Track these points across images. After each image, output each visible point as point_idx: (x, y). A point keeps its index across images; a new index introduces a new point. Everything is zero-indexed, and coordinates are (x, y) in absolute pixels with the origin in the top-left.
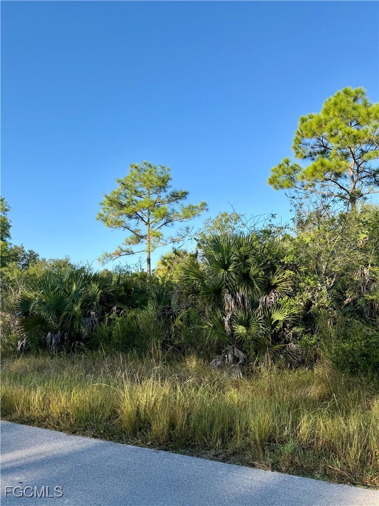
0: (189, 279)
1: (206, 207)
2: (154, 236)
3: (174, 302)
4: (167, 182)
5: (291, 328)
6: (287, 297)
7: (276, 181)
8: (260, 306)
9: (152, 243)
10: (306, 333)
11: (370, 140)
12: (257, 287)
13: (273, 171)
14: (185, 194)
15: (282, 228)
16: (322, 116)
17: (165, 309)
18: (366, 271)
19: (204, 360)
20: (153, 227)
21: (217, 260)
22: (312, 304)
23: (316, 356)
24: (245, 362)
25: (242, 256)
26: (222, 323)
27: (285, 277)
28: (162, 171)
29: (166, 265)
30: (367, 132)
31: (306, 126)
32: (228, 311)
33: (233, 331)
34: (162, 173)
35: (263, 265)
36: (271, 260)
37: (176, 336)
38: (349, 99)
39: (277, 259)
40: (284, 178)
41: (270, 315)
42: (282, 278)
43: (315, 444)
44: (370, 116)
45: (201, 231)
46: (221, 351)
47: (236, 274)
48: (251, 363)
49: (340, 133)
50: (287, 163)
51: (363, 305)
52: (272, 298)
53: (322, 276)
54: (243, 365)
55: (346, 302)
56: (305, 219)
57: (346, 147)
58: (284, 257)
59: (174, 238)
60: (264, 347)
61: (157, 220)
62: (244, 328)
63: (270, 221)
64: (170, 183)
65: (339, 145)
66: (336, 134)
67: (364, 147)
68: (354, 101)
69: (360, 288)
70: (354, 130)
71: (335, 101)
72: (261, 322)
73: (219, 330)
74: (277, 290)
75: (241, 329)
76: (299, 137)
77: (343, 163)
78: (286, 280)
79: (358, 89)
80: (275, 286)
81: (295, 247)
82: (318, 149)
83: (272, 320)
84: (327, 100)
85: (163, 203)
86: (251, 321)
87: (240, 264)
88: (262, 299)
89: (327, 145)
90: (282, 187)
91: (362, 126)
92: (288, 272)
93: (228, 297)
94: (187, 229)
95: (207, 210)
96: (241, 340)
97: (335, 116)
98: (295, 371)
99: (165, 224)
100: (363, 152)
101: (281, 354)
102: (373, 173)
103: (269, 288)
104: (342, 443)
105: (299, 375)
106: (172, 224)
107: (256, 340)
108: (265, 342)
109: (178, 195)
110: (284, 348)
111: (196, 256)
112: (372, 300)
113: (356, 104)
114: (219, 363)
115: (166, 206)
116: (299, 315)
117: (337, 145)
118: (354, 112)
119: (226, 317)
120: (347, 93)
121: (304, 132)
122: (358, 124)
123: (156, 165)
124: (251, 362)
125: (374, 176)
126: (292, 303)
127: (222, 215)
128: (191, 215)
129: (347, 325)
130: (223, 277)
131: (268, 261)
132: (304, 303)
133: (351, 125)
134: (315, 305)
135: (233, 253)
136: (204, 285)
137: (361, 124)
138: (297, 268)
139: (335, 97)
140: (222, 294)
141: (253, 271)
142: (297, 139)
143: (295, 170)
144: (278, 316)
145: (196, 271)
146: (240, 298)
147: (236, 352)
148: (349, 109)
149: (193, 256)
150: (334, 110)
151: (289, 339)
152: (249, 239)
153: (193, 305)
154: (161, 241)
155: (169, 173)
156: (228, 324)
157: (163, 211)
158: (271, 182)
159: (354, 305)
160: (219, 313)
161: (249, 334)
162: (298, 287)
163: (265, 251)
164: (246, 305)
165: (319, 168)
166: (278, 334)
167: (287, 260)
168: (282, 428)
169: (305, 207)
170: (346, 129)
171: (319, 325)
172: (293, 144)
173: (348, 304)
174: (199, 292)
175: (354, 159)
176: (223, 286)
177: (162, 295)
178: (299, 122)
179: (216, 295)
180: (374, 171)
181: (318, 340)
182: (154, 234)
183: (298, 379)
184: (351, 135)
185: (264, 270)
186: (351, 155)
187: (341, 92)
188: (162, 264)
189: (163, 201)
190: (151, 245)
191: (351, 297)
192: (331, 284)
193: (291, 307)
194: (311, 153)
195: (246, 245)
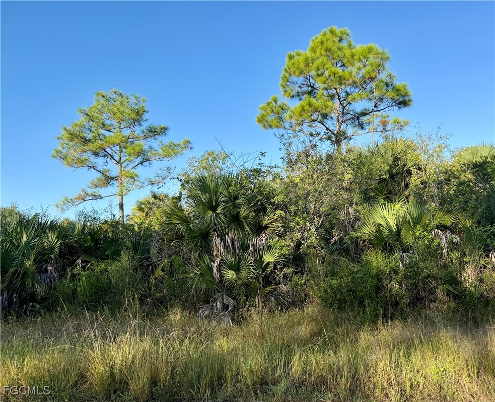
0: (171, 223)
1: (190, 145)
2: (127, 177)
3: (154, 251)
4: (142, 115)
5: (281, 269)
6: (277, 238)
7: (265, 120)
8: (251, 249)
9: (125, 185)
10: (296, 273)
11: (354, 82)
12: (248, 229)
13: (261, 109)
14: (164, 130)
15: (272, 167)
16: (309, 54)
17: (143, 259)
18: (351, 210)
19: (190, 312)
20: (125, 167)
21: (204, 201)
22: (301, 243)
23: (305, 295)
24: (234, 309)
25: (231, 196)
26: (211, 269)
27: (276, 218)
28: (136, 102)
29: (143, 211)
30: (351, 73)
31: (293, 64)
32: (217, 256)
33: (222, 277)
34: (136, 104)
35: (254, 206)
36: (261, 200)
37: (156, 289)
38: (335, 39)
39: (267, 199)
40: (273, 118)
41: (261, 257)
42: (273, 218)
43: (307, 380)
44: (354, 57)
45: (185, 171)
46: (209, 301)
47: (225, 216)
48: (241, 310)
49: (327, 74)
50: (276, 102)
51: (349, 242)
52: (262, 240)
53: (311, 216)
54: (233, 312)
55: (333, 241)
56: (294, 158)
57: (332, 88)
58: (274, 197)
59: (153, 180)
60: (255, 291)
61: (131, 158)
62: (233, 272)
63: (260, 159)
64: (145, 116)
65: (325, 86)
66: (323, 74)
67: (348, 89)
68: (339, 41)
69: (346, 226)
70: (339, 70)
71: (322, 40)
72: (252, 266)
73: (207, 278)
74: (268, 231)
75: (230, 275)
76: (287, 75)
77: (329, 103)
78: (276, 220)
79: (343, 29)
80: (266, 227)
81: (285, 186)
82: (305, 89)
83: (263, 262)
84: (314, 38)
85: (137, 138)
86: (242, 265)
87: (229, 205)
88: (253, 242)
89: (314, 85)
90: (271, 126)
91: (347, 67)
92: (278, 212)
93: (216, 241)
94: (169, 169)
95: (191, 148)
96: (231, 286)
97: (321, 55)
98: (286, 312)
99: (141, 163)
100: (348, 94)
101: (272, 296)
102: (357, 115)
103: (259, 229)
104: (333, 377)
105: (289, 316)
106: (150, 164)
107: (246, 285)
108: (255, 285)
109: (156, 130)
110: (275, 290)
111: (179, 198)
112: (357, 238)
113: (341, 45)
114: (207, 313)
115: (142, 142)
116: (290, 255)
117: (323, 85)
118: (339, 53)
119: (214, 262)
120: (332, 32)
121: (292, 70)
122: (343, 65)
123: (128, 95)
124: (241, 308)
125: (358, 118)
126: (282, 244)
127: (209, 154)
128: (172, 153)
129: (334, 262)
130: (211, 220)
131: (258, 201)
132: (294, 243)
133: (336, 65)
134: (304, 245)
135: (221, 193)
136: (189, 230)
137: (346, 65)
138: (287, 208)
139: (321, 35)
140: (210, 238)
141: (243, 212)
142: (285, 77)
143: (283, 109)
144: (269, 258)
145: (179, 214)
146: (229, 241)
147: (225, 300)
148: (335, 49)
149: (176, 198)
150: (321, 49)
151: (280, 281)
152: (238, 179)
153: (177, 253)
154: (137, 183)
155: (144, 104)
156: (217, 270)
157: (138, 148)
158: (260, 121)
159: (340, 243)
160: (207, 258)
161: (240, 279)
162: (288, 228)
163: (256, 190)
164: (236, 248)
165: (306, 108)
166: (269, 277)
167: (277, 199)
168: (274, 369)
169: (293, 147)
170: (332, 69)
171: (309, 264)
172: (281, 82)
173: (335, 243)
174: (184, 237)
175: (340, 100)
176: (210, 229)
177: (139, 244)
178: (287, 59)
179: (203, 238)
180: (358, 113)
181: (308, 280)
182: (127, 174)
183: (289, 320)
184: (337, 75)
185: (254, 211)
186: (337, 97)
187: (327, 31)
188: (139, 210)
189: (138, 136)
190: (123, 188)
191: (337, 236)
192: (319, 223)
193: (282, 247)
194: (298, 92)
195: (236, 184)
